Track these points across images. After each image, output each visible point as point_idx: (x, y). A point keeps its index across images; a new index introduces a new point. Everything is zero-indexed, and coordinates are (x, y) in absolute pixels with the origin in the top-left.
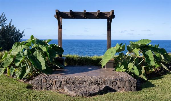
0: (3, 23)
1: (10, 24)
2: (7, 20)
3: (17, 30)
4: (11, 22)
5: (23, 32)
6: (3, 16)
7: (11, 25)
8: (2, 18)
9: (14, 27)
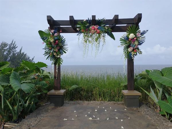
0: (14, 50)
1: (20, 51)
2: (17, 47)
3: (27, 57)
4: (21, 49)
5: (33, 59)
6: (13, 43)
7: (22, 52)
8: (12, 45)
9: (24, 54)
